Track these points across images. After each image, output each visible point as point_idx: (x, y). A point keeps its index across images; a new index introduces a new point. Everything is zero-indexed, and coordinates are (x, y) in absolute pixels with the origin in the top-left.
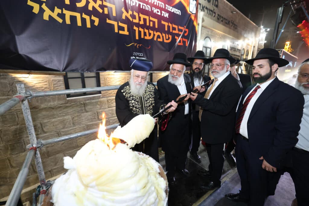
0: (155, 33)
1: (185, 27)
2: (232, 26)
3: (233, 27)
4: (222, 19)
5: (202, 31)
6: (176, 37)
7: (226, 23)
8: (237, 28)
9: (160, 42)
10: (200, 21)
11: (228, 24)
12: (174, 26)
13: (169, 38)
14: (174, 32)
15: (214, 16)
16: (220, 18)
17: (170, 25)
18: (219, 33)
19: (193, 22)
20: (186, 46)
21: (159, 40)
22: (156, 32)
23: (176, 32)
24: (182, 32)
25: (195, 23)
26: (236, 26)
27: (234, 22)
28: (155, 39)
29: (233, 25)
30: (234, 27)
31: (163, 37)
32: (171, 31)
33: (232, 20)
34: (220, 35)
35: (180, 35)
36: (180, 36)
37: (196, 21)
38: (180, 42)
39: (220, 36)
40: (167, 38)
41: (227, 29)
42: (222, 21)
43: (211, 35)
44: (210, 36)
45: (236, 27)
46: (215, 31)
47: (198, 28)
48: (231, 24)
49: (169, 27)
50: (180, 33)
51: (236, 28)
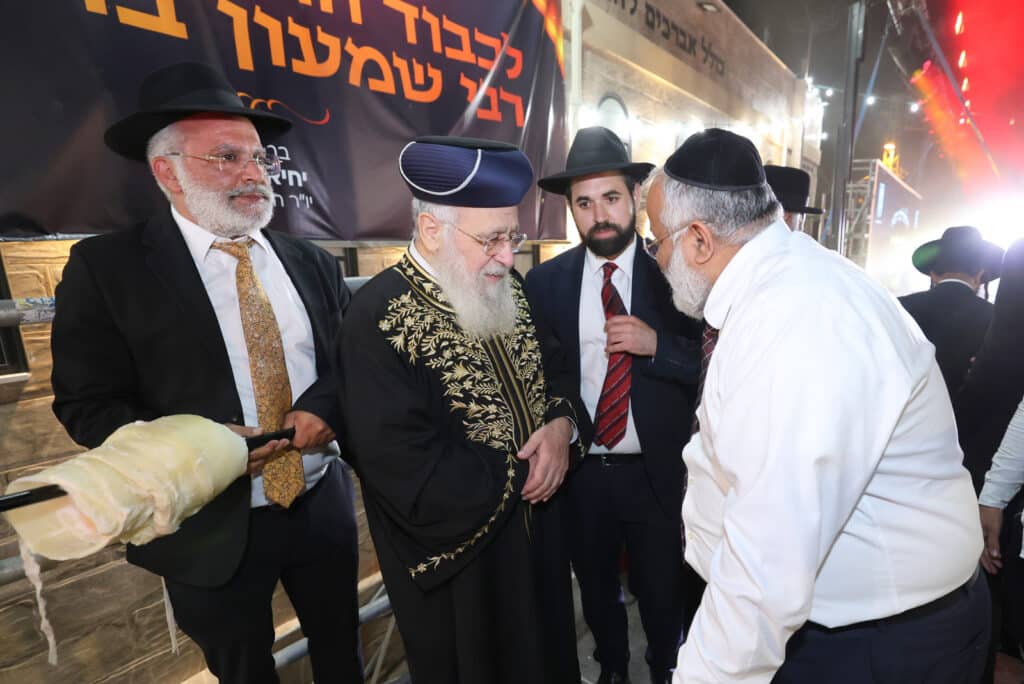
0: (350, 47)
1: (507, 38)
2: (705, 61)
3: (708, 65)
4: (663, 27)
5: (588, 66)
6: (465, 82)
7: (683, 46)
8: (725, 71)
9: (381, 96)
10: (573, 20)
11: (689, 51)
12: (449, 26)
13: (428, 83)
14: (451, 53)
15: (633, 11)
16: (656, 23)
17: (428, 16)
18: (657, 85)
19: (541, 21)
20: (519, 124)
21: (375, 84)
22: (359, 44)
23: (466, 55)
24: (492, 58)
25: (551, 28)
26: (722, 63)
27: (710, 45)
28: (355, 78)
29: (710, 59)
30: (711, 67)
31: (396, 72)
32: (437, 47)
33: (703, 40)
34: (661, 92)
35: (485, 72)
36: (484, 78)
37: (554, 17)
38: (486, 103)
39: (660, 98)
40: (420, 79)
41: (689, 72)
42: (666, 35)
43: (627, 89)
44: (621, 93)
45: (720, 67)
46: (643, 76)
47: (568, 50)
48: (701, 54)
49: (422, 27)
50: (483, 63)
51: (721, 73)
